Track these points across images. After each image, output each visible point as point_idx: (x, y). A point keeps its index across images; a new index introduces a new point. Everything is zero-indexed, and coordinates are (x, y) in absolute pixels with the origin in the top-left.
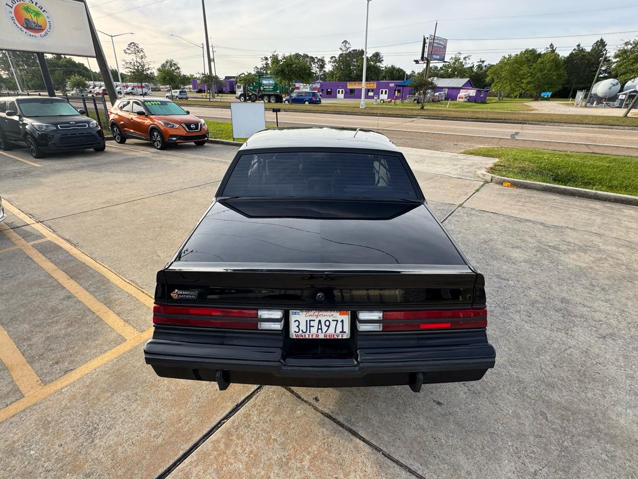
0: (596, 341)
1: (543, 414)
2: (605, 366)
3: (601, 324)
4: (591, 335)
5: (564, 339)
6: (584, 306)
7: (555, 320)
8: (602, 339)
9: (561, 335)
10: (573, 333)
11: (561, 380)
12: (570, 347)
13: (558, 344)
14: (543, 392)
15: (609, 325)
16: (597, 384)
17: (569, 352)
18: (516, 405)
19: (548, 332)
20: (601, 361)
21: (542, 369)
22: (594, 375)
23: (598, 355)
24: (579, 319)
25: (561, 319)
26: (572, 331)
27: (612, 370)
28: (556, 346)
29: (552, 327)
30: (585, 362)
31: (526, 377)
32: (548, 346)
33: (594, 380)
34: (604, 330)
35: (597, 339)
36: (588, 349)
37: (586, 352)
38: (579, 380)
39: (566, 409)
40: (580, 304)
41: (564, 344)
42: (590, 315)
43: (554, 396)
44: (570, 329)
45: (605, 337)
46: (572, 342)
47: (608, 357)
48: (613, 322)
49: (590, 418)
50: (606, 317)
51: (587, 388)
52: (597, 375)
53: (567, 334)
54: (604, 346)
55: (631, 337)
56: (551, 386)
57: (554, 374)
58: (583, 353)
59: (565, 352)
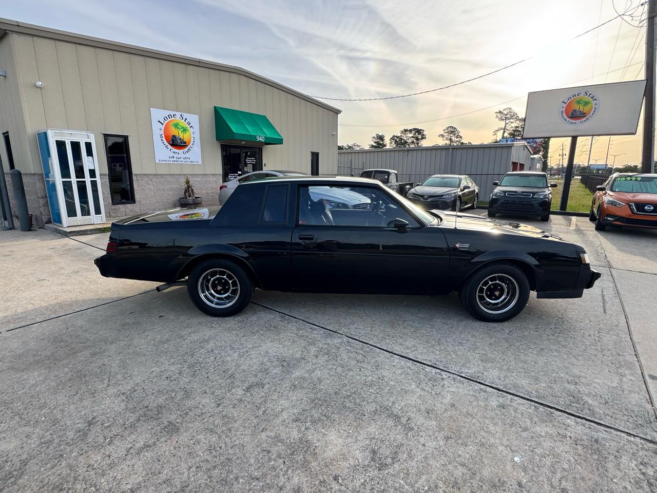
0: (93, 411)
1: (85, 343)
2: (69, 397)
3: (105, 439)
4: (103, 414)
5: (120, 388)
6: (147, 446)
7: (147, 395)
8: (90, 419)
9: (127, 387)
10: (120, 399)
11: (91, 362)
12: (108, 385)
13: (119, 379)
14: (94, 349)
15: (97, 447)
16: (66, 379)
17: (106, 382)
18: (101, 335)
19: (138, 380)
20: (75, 397)
21: (109, 356)
22: (72, 382)
23: (81, 400)
24: (131, 420)
25: (146, 403)
26: (123, 401)
27: (61, 399)
28: (119, 376)
29: (141, 388)
30: (87, 386)
31: (113, 348)
32: (123, 371)
33: (70, 380)
34: (96, 434)
35: (95, 414)
36: (94, 397)
37: (93, 394)
38: (80, 371)
39: (75, 353)
40: (154, 444)
41: (116, 383)
42: (129, 439)
43: (87, 353)
44: (126, 400)
45: (90, 425)
46: (112, 391)
47: (72, 406)
48: (96, 458)
49: (57, 360)
50: (109, 456)
51: (71, 371)
52: (71, 385)
53: (123, 394)
54: (83, 413)
55: (61, 456)
56: (93, 355)
57: (99, 360)
58: (95, 390)
59: (107, 379)
